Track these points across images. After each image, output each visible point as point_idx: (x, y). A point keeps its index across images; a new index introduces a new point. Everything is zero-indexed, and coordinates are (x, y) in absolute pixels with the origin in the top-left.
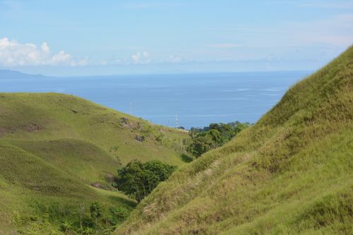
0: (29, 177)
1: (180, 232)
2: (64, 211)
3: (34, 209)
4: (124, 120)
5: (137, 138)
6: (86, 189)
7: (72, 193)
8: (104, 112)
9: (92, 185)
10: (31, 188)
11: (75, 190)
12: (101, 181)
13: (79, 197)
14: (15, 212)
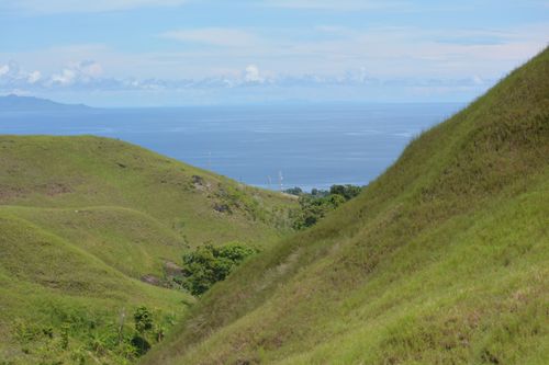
0: (41, 267)
1: (223, 362)
2: (94, 320)
3: (49, 315)
4: (198, 179)
5: (216, 208)
6: (129, 287)
7: (109, 292)
8: (168, 167)
9: (143, 280)
10: (45, 283)
11: (113, 287)
12: (157, 273)
13: (119, 298)
14: (18, 320)
